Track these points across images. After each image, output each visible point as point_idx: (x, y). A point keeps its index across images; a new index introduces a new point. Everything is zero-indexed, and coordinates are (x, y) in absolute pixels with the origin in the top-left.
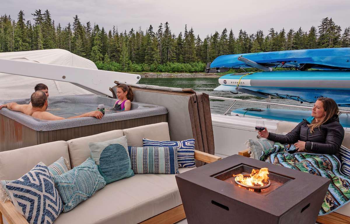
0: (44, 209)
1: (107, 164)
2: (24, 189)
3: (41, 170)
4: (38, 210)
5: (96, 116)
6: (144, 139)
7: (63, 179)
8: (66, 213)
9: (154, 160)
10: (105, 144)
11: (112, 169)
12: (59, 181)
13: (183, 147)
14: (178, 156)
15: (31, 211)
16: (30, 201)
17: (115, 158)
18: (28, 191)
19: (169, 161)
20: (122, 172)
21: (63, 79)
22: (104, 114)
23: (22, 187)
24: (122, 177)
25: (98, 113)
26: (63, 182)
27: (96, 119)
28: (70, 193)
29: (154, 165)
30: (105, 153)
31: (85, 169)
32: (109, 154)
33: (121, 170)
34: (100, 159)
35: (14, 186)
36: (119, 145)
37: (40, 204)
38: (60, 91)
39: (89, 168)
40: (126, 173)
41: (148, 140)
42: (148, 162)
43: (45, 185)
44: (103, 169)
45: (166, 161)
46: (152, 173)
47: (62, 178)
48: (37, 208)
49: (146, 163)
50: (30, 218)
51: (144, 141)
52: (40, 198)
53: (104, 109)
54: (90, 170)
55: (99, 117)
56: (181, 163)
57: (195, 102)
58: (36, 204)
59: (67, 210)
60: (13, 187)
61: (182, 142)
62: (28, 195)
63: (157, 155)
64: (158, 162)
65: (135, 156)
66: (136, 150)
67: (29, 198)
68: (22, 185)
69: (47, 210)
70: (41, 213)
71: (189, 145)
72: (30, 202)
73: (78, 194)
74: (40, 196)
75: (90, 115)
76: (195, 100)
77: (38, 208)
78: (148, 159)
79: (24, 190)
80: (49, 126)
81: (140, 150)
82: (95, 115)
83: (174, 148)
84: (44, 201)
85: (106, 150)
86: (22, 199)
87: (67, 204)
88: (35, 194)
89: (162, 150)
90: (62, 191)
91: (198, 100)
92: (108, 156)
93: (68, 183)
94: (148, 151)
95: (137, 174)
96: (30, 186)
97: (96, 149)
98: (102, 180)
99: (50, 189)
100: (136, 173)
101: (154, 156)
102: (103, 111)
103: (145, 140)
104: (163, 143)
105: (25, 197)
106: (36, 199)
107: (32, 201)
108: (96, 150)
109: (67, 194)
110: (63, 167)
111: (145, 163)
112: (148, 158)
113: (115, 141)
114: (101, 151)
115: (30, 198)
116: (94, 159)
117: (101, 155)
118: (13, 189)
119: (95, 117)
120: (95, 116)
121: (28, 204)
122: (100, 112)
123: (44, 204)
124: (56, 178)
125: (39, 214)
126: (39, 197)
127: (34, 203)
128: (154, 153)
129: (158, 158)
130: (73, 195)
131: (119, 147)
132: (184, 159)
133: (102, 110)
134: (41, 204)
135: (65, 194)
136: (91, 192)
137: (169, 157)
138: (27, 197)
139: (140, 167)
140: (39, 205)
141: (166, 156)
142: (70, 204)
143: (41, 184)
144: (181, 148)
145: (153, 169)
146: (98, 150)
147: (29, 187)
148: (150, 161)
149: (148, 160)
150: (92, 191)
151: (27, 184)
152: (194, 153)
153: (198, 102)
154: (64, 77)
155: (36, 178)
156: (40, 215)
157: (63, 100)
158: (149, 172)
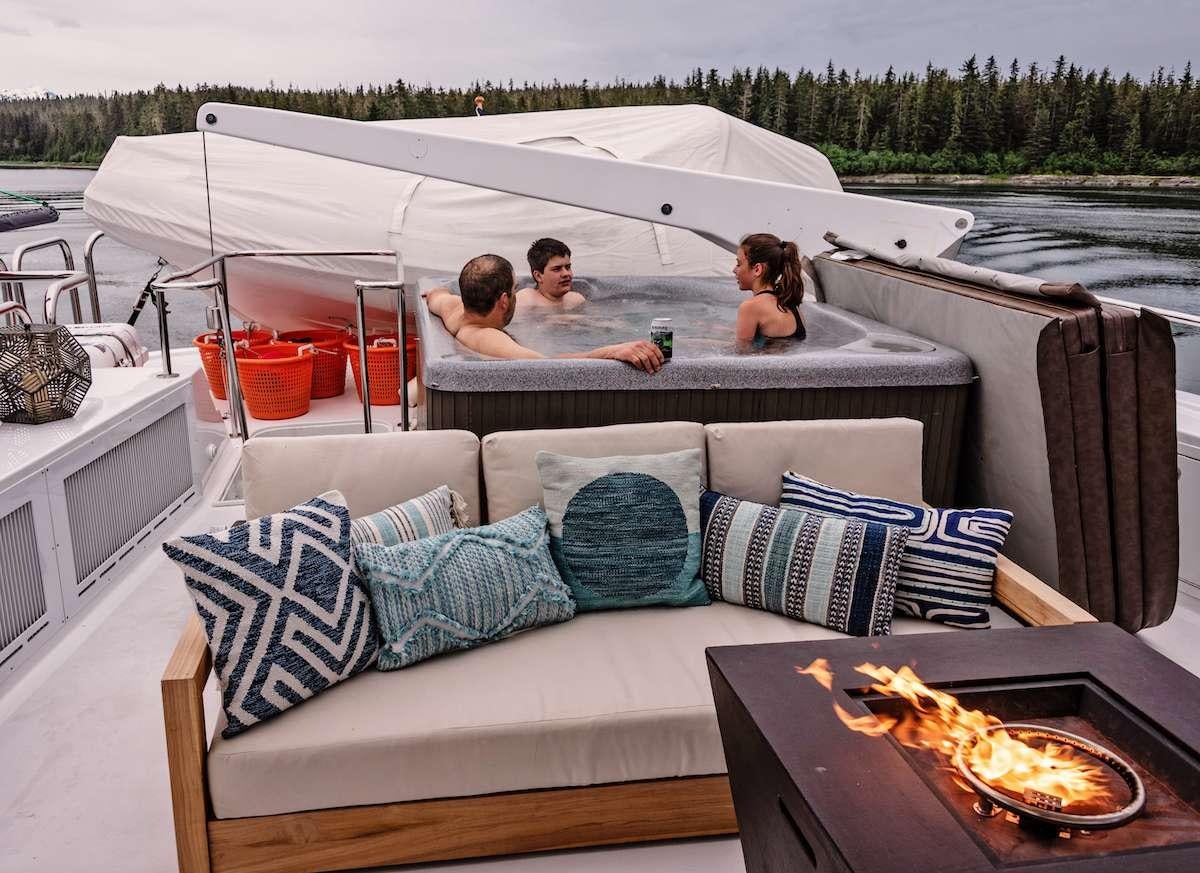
0: (275, 641)
1: (588, 541)
2: (213, 565)
3: (313, 517)
4: (251, 642)
5: (635, 359)
6: (787, 474)
7: (388, 560)
8: (383, 671)
9: (788, 565)
10: (598, 467)
11: (606, 561)
12: (371, 565)
13: (941, 535)
14: (902, 569)
15: (228, 638)
16: (227, 606)
17: (624, 527)
18: (226, 576)
19: (853, 582)
20: (646, 581)
21: (662, 214)
22: (668, 353)
23: (207, 559)
24: (648, 598)
25: (645, 350)
26: (384, 573)
27: (634, 372)
28: (402, 610)
29: (785, 583)
30: (586, 498)
31: (489, 541)
32: (600, 505)
33: (642, 572)
34: (566, 517)
35: (185, 551)
36: (654, 479)
37: (262, 624)
38: (666, 259)
39: (508, 540)
40: (664, 587)
41: (804, 479)
42: (765, 565)
43: (302, 568)
44: (573, 556)
45: (839, 578)
46: (778, 613)
47: (386, 555)
48: (246, 634)
49: (757, 568)
50: (223, 659)
51: (786, 480)
52: (265, 602)
53: (669, 336)
54: (510, 548)
55: (648, 364)
56: (921, 603)
57: (1087, 348)
58: (246, 621)
59: (385, 663)
60: (182, 551)
61: (946, 513)
62: (223, 587)
63: (808, 548)
64: (803, 576)
65: (723, 532)
66: (734, 511)
67: (225, 597)
68: (213, 551)
69: (285, 647)
70: (260, 652)
71: (975, 530)
72: (229, 609)
73: (431, 621)
74: (267, 600)
75: (617, 355)
76: (1091, 336)
77: (251, 636)
78: (768, 554)
79: (213, 570)
80: (479, 375)
81: (747, 514)
82: (629, 355)
83: (891, 531)
84: (278, 616)
85: (594, 490)
86: (207, 595)
87: (386, 646)
88: (250, 590)
89: (834, 529)
90: (379, 599)
91: (1109, 341)
92: (596, 514)
93: (398, 577)
94: (776, 527)
95: (723, 600)
96: (237, 561)
97: (555, 481)
98: (559, 592)
99: (318, 584)
100: (713, 596)
101: (793, 547)
102: (666, 344)
103: (791, 478)
104: (860, 504)
105: (214, 590)
106: (250, 605)
107: (236, 611)
108: (557, 485)
109: (391, 613)
110: (428, 522)
111: (752, 567)
112: (769, 549)
113: (642, 464)
114: (571, 488)
115: (230, 597)
116: (549, 513)
117: (570, 504)
118: (182, 558)
119: (627, 362)
120: (629, 359)
121: (222, 616)
122: (653, 346)
123: (276, 628)
124: (365, 551)
125: (251, 654)
126: (262, 603)
127: (239, 617)
128: (796, 535)
129: (810, 562)
130: (413, 619)
131: (650, 489)
132: (937, 587)
133: (664, 341)
134: (265, 626)
135: (387, 611)
136: (496, 626)
137: (857, 564)
138: (218, 594)
139: (733, 580)
140: (256, 628)
141: (844, 556)
142: (398, 648)
143: (284, 563)
144: (934, 539)
145: (779, 597)
146: (565, 486)
147: (232, 563)
148: (771, 565)
149: (767, 559)
150: (501, 622)
151: (229, 555)
152: (990, 572)
153: (1109, 347)
154: (667, 209)
155: (276, 540)
156: (254, 657)
157: (647, 293)
158: (764, 605)
